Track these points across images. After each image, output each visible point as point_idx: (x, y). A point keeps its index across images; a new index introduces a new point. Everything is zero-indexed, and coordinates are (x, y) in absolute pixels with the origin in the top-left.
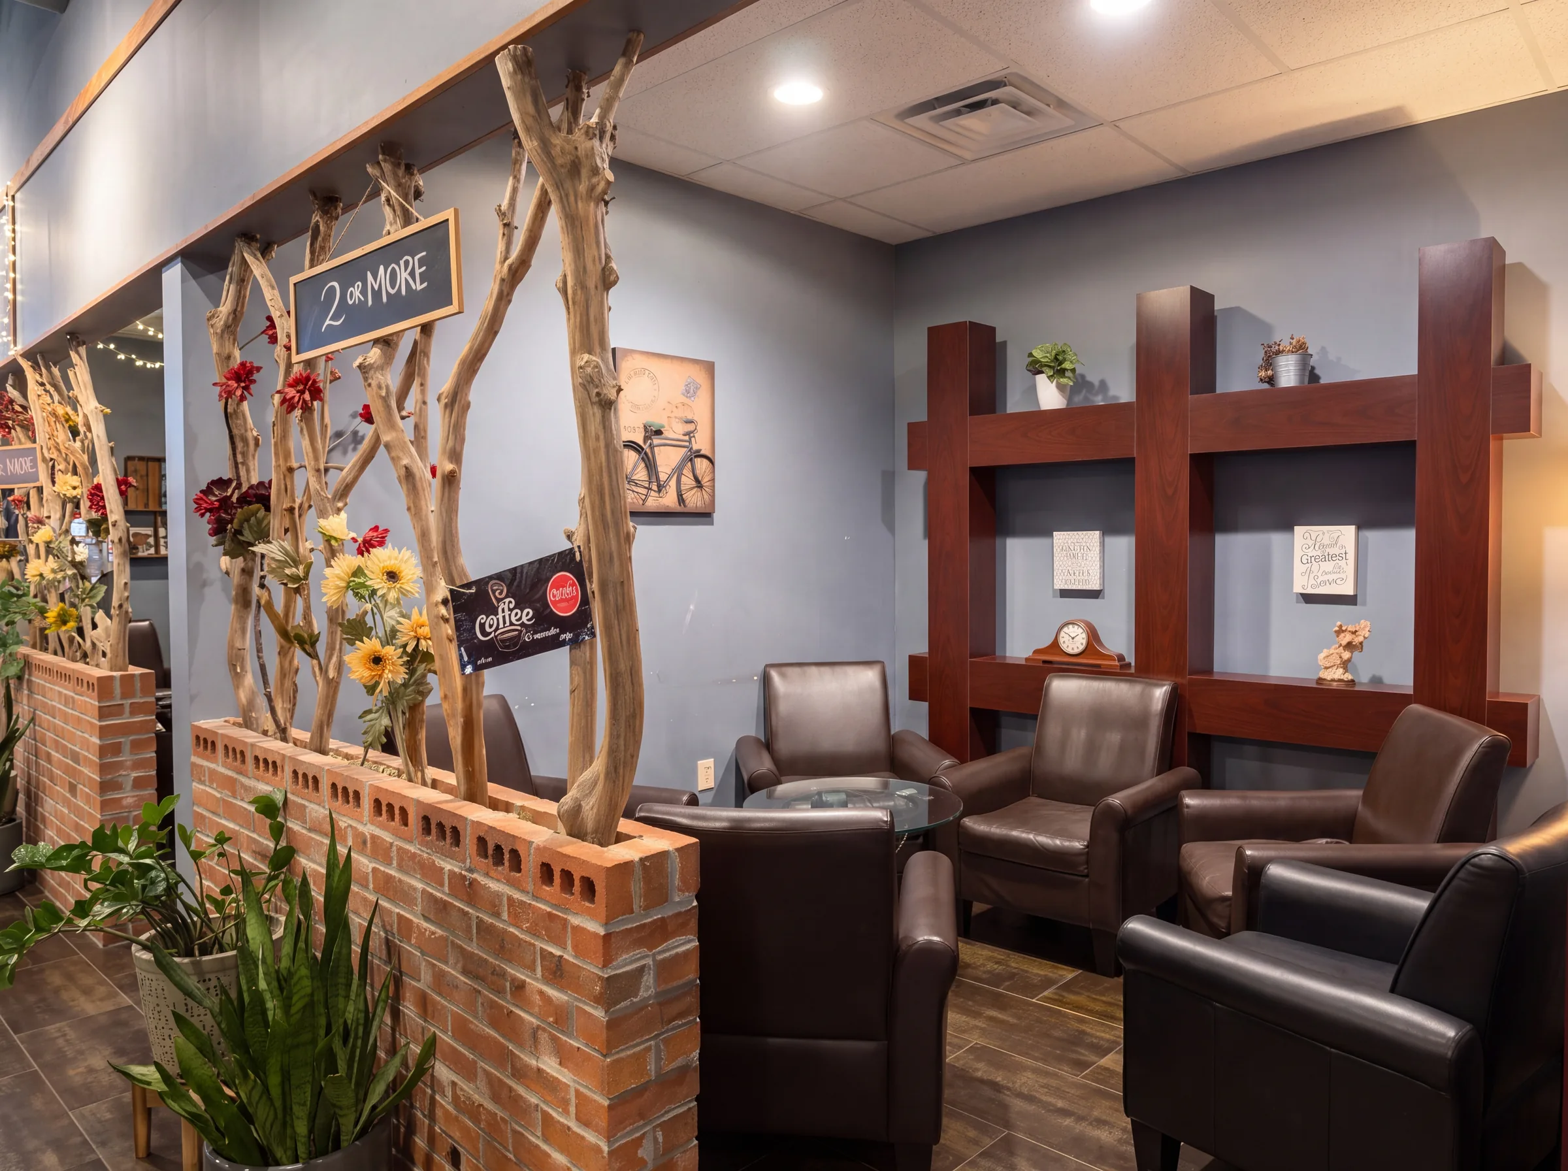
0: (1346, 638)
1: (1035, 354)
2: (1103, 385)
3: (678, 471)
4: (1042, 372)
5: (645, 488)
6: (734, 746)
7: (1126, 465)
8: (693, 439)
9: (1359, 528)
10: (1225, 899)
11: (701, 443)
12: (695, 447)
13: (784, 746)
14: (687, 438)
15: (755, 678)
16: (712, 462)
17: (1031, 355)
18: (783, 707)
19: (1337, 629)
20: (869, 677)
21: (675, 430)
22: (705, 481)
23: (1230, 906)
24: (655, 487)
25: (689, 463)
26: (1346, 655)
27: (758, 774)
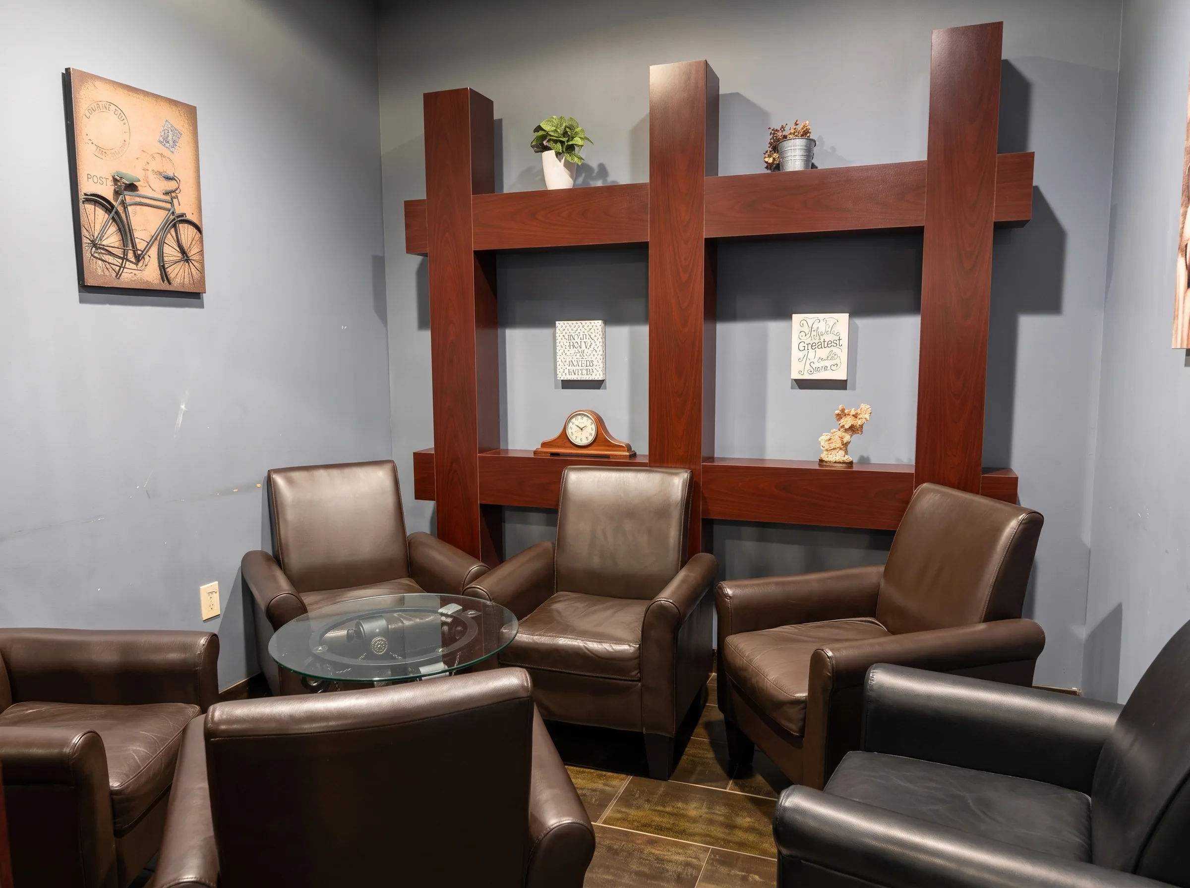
0: (848, 422)
1: (543, 126)
2: (603, 171)
3: (159, 240)
4: (547, 149)
5: (120, 258)
6: (239, 564)
7: (640, 250)
8: (175, 201)
9: (851, 316)
10: (797, 702)
11: (185, 206)
12: (179, 210)
13: (295, 559)
14: (168, 198)
15: (259, 485)
16: (199, 229)
17: (539, 129)
18: (290, 515)
19: (837, 412)
20: (380, 478)
21: (151, 187)
22: (193, 252)
23: (805, 708)
24: (130, 255)
25: (173, 230)
26: (847, 438)
27: (277, 601)
